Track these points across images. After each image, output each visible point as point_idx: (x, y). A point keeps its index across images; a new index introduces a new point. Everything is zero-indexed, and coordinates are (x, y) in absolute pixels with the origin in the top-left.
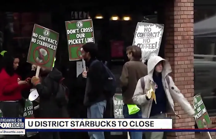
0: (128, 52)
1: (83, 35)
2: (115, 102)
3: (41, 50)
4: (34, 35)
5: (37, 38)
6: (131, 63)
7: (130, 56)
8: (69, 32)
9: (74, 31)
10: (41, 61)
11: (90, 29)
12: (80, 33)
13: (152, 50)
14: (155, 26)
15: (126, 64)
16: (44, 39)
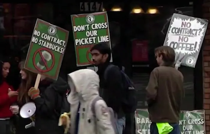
0: (157, 54)
1: (95, 33)
2: (138, 121)
3: (44, 53)
4: (36, 33)
5: (39, 38)
6: (161, 68)
7: (159, 59)
8: (75, 29)
9: (83, 28)
10: (42, 67)
11: (105, 25)
12: (90, 29)
13: (189, 52)
14: (196, 20)
15: (155, 70)
16: (49, 38)
